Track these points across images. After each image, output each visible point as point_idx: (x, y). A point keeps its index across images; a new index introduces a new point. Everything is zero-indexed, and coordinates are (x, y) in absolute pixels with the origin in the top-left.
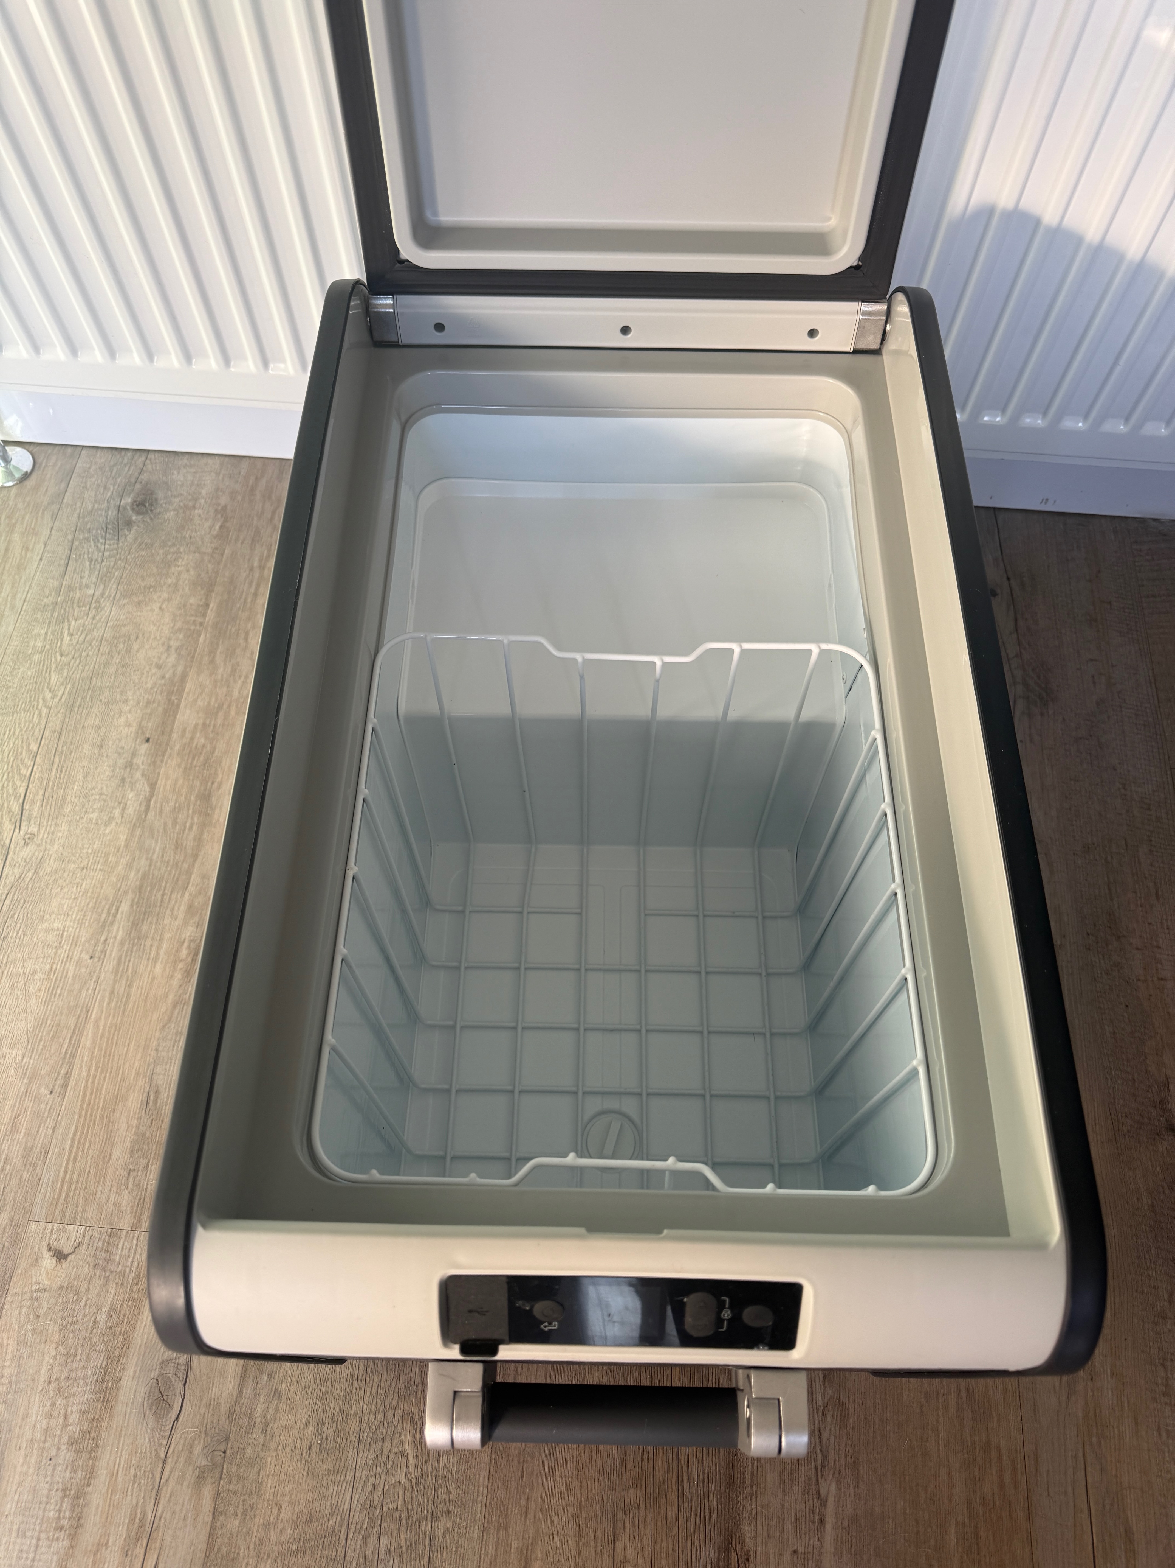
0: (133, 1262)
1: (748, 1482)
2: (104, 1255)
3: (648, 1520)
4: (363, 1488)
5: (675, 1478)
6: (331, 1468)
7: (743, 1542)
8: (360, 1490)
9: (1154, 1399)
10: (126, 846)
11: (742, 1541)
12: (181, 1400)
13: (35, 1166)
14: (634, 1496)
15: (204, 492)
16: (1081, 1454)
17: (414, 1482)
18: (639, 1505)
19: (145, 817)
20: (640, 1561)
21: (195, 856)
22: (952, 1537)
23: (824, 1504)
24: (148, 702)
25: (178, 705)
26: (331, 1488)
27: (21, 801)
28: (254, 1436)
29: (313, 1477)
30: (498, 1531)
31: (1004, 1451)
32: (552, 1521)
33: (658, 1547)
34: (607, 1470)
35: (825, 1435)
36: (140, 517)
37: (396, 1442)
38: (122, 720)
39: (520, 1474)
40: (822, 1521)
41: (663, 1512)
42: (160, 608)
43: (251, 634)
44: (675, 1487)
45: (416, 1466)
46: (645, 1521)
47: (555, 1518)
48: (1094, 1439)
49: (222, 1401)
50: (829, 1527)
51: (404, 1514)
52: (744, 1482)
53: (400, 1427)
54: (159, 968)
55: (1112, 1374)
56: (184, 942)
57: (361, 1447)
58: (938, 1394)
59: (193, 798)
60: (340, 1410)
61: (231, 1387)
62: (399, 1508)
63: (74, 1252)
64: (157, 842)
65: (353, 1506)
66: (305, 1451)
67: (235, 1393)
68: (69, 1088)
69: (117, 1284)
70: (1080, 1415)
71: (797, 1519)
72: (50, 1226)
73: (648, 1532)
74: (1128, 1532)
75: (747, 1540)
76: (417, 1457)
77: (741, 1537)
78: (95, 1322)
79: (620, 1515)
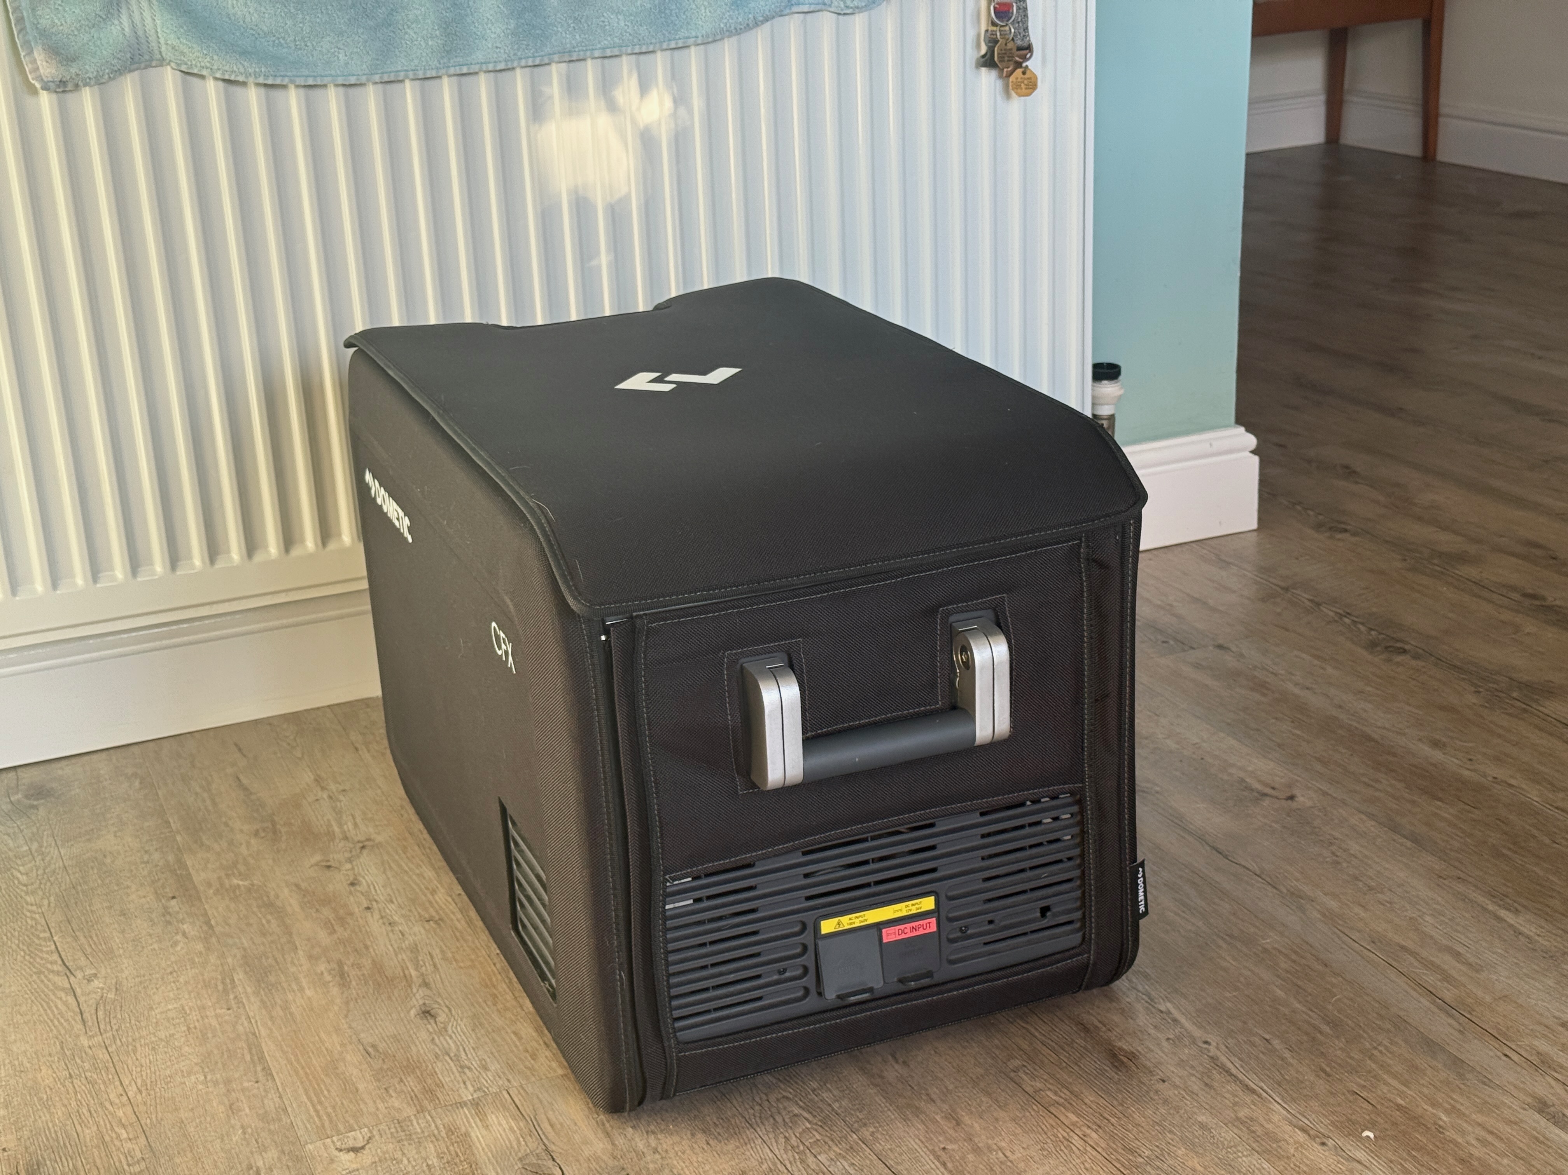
0: (436, 1126)
1: (1100, 1025)
2: (403, 1134)
3: (1037, 1068)
4: (776, 1142)
5: (1040, 1044)
6: (738, 1144)
7: (1124, 1050)
8: (775, 1144)
9: (1365, 894)
10: (208, 949)
11: (1120, 1049)
12: (558, 1169)
13: (280, 1120)
14: (1016, 1063)
15: (102, 772)
16: (1336, 930)
17: (820, 1123)
18: (1025, 1066)
19: (213, 930)
20: (1050, 1086)
21: (290, 934)
22: (1280, 993)
23: (1169, 1013)
24: (153, 882)
25: (190, 874)
26: (747, 1153)
27: (60, 962)
28: (649, 1158)
29: (724, 1154)
30: (918, 1117)
31: (1281, 949)
32: (958, 1096)
33: (1058, 1076)
34: (981, 1061)
35: (1140, 988)
36: (42, 801)
37: (784, 1113)
38: (133, 897)
39: (909, 1088)
40: (1175, 1020)
41: (1046, 1061)
42: (115, 836)
43: (230, 823)
44: (1044, 1048)
45: (815, 1116)
46: (1035, 1070)
47: (960, 1094)
48: (1340, 922)
49: (600, 1154)
50: (1183, 1020)
51: (827, 1139)
52: (1097, 1027)
53: (781, 1106)
54: (309, 993)
55: (1325, 894)
56: (322, 973)
57: (755, 1126)
58: (1207, 944)
59: (255, 909)
60: (718, 1118)
61: (601, 1145)
62: (819, 1138)
63: (368, 1143)
64: (240, 938)
65: (777, 1152)
66: (705, 1147)
67: (609, 1147)
68: (275, 1074)
69: (432, 1141)
70: (1319, 916)
71: (1155, 1027)
72: (329, 1140)
73: (1042, 1072)
74: (1403, 948)
75: (1125, 1047)
76: (811, 1113)
77: (1119, 1049)
78: (428, 1165)
79: (1012, 1074)
